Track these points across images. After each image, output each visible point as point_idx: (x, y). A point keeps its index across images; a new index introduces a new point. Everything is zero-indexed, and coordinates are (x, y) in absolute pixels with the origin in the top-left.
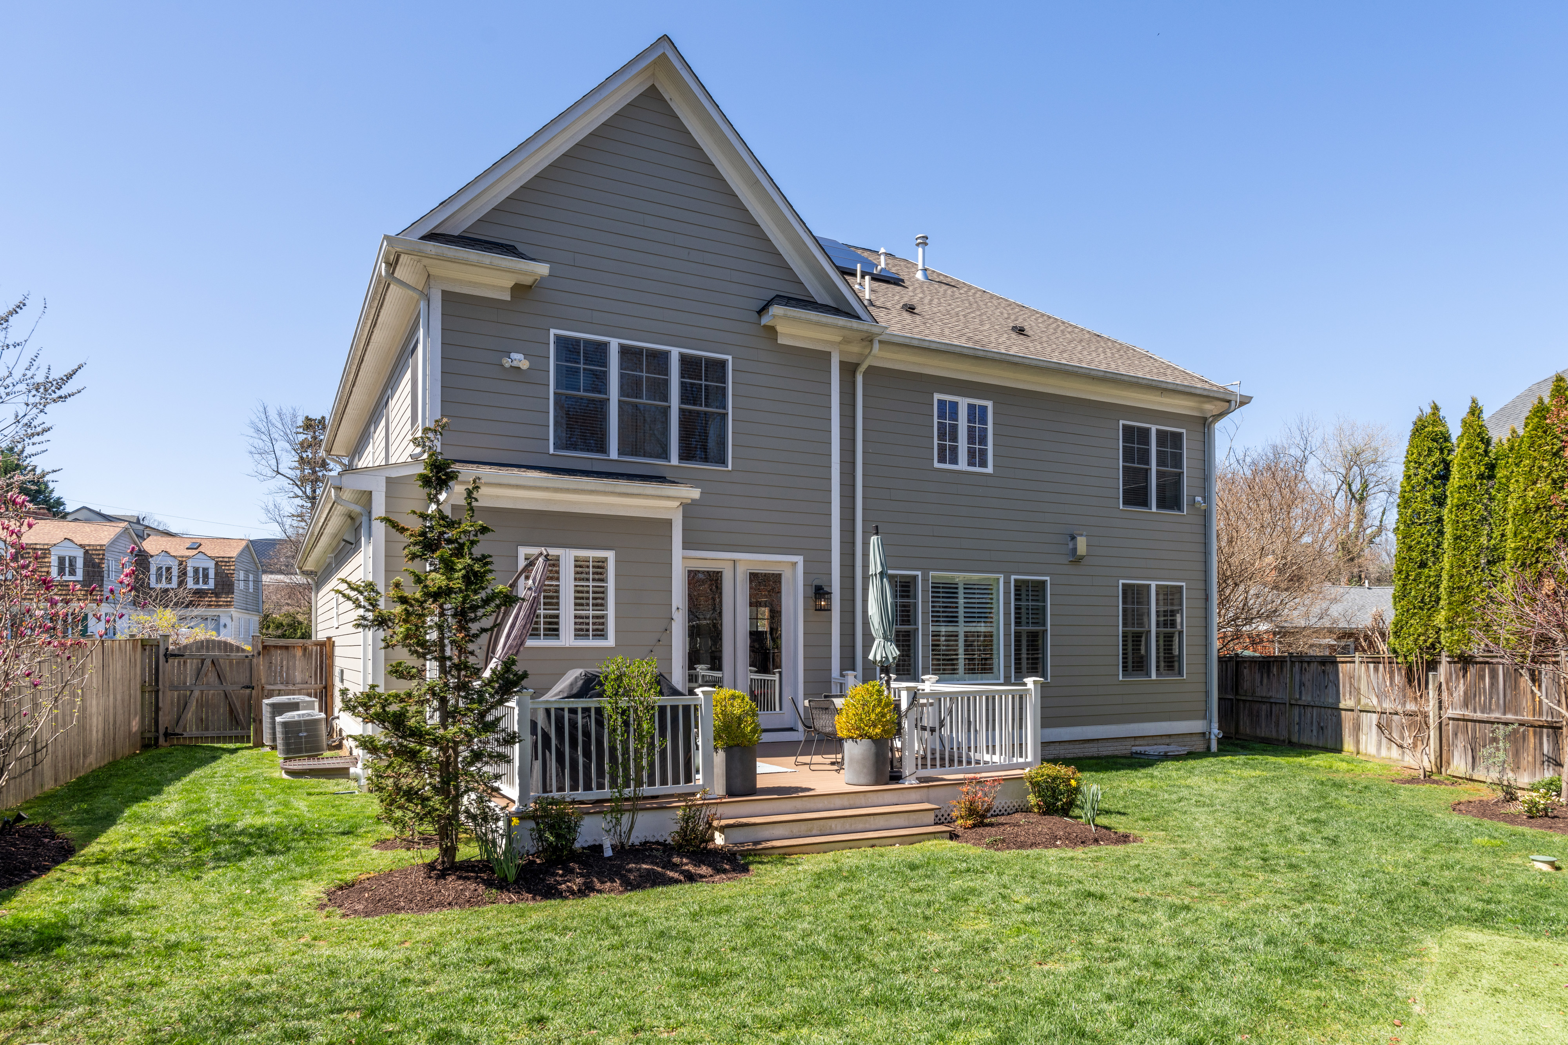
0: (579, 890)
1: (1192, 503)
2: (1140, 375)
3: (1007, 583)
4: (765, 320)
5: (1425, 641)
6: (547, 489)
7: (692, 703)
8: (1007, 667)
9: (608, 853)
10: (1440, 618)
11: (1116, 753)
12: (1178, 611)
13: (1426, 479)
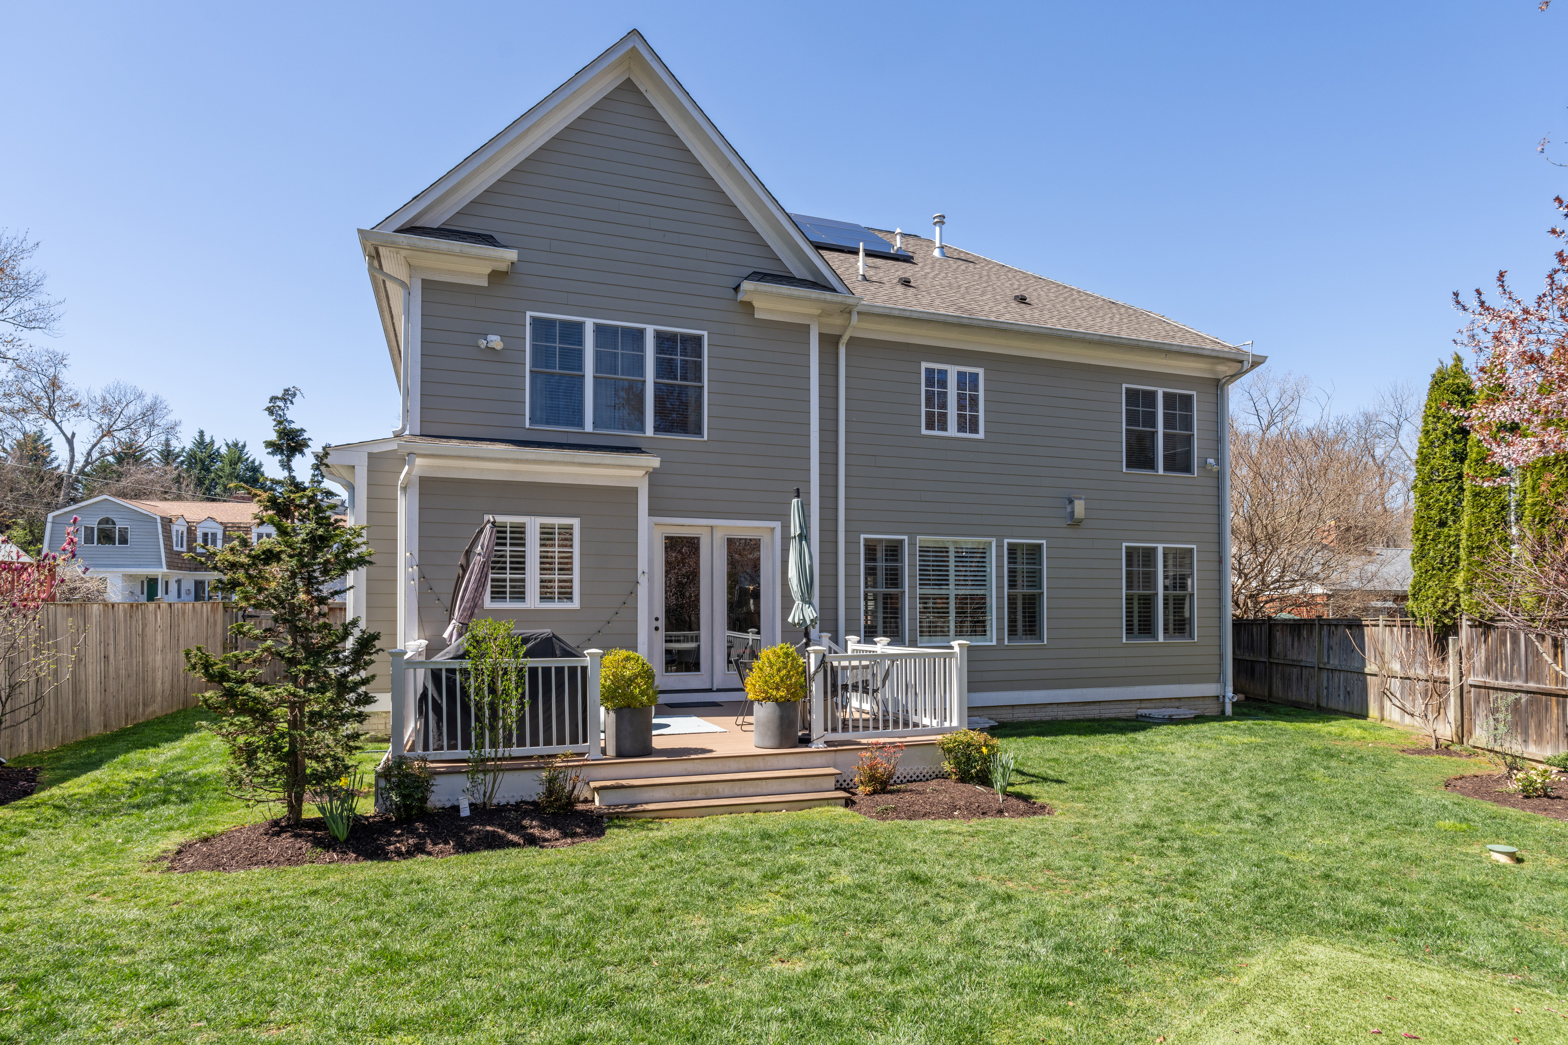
0: (408, 852)
1: (1204, 465)
2: (1143, 338)
3: (1000, 546)
4: (741, 297)
5: (1444, 604)
6: (506, 460)
7: (579, 665)
8: (1000, 629)
9: (465, 812)
10: (1459, 581)
11: (1120, 715)
12: (1189, 576)
13: (1446, 434)
